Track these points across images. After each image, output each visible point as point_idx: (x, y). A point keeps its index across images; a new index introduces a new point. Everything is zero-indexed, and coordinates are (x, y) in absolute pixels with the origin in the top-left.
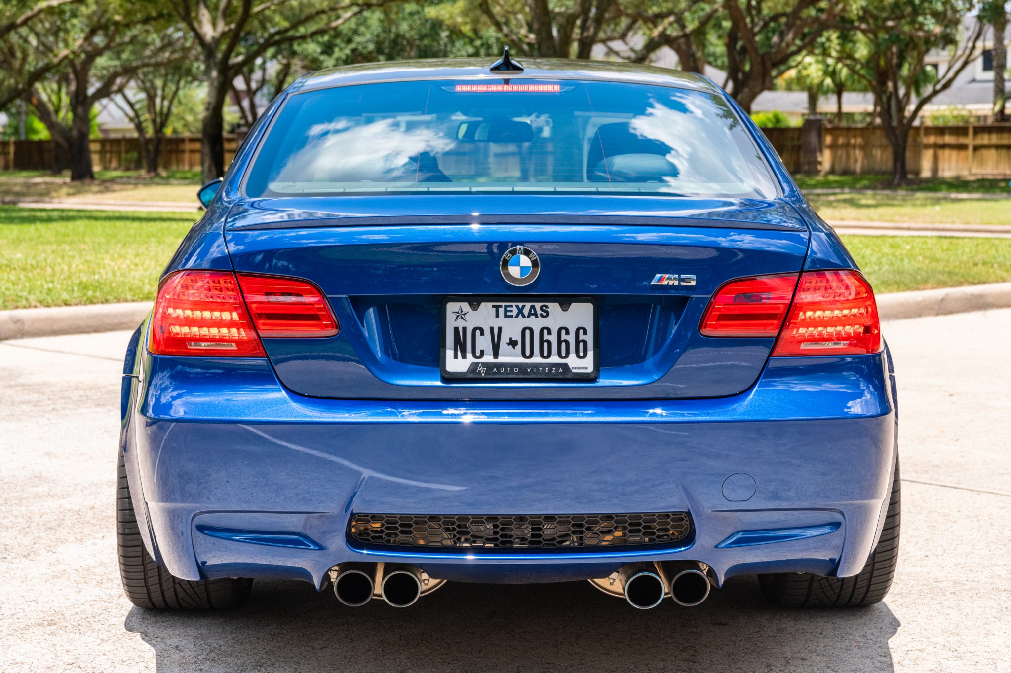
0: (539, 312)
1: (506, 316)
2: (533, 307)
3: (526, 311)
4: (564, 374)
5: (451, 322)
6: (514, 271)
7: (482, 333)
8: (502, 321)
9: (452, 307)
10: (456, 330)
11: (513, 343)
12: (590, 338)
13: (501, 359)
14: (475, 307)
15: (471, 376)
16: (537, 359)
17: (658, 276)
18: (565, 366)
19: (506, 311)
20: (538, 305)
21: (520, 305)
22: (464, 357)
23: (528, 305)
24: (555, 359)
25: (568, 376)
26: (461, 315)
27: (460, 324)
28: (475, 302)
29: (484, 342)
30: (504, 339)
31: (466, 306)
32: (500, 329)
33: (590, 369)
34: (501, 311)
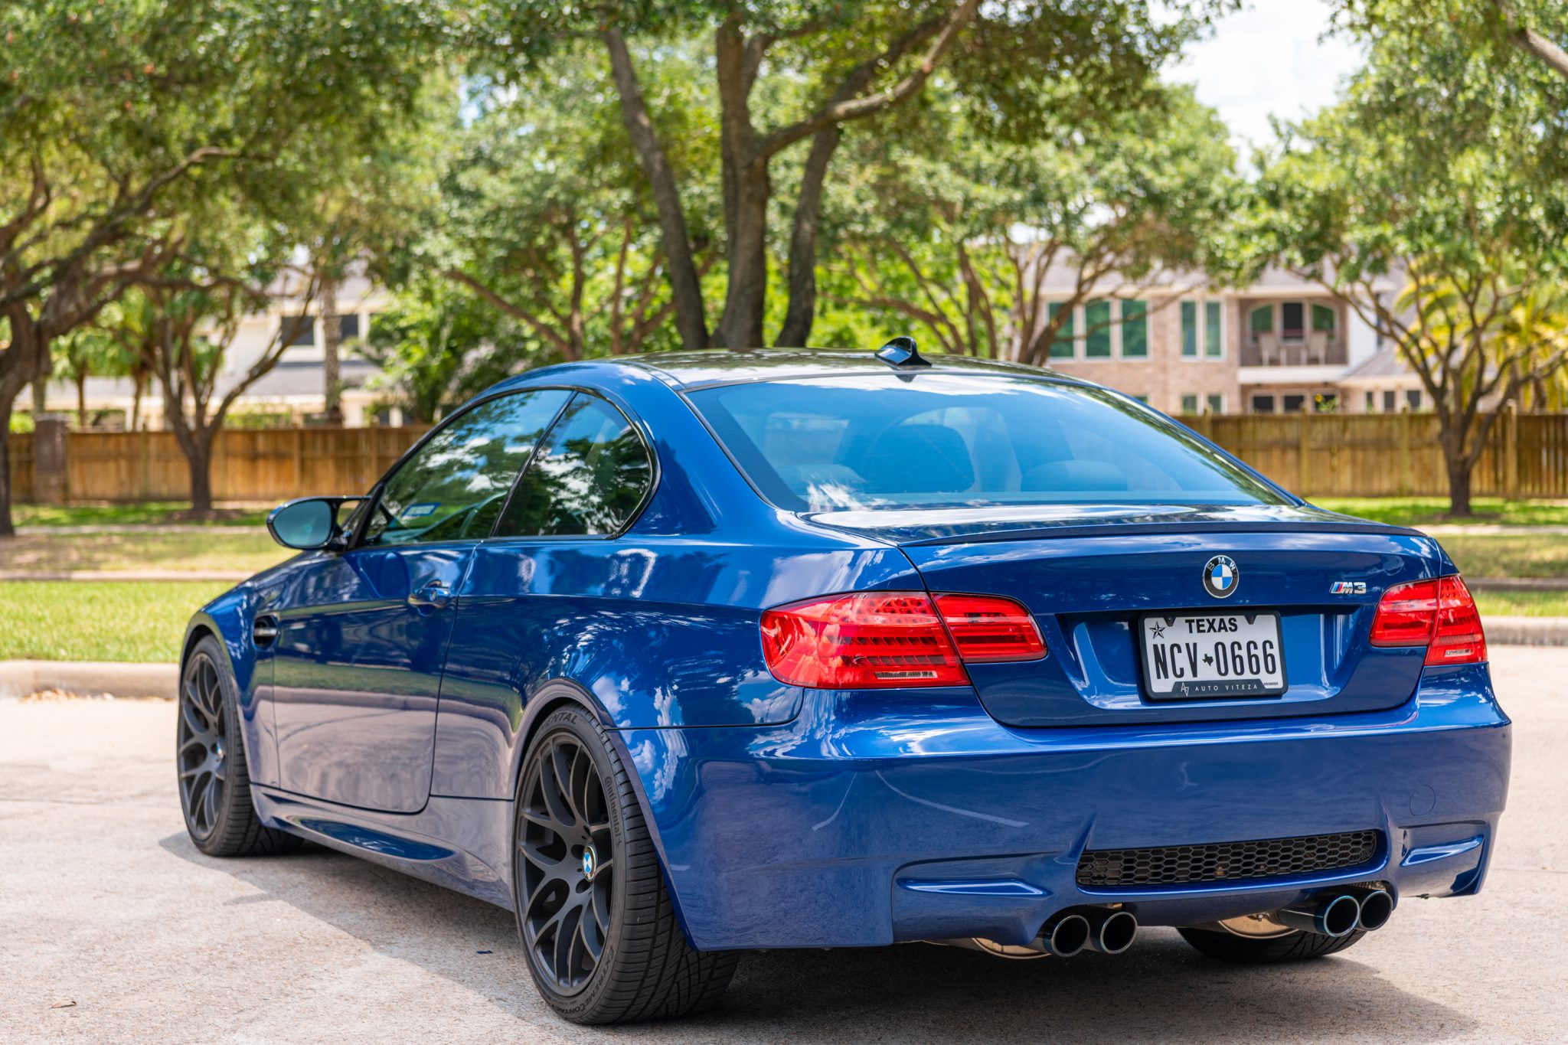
0: (1228, 626)
1: (1199, 631)
2: (1222, 621)
3: (1216, 625)
4: (1259, 692)
5: (1150, 641)
6: (1217, 582)
7: (1180, 651)
8: (1195, 637)
9: (1149, 623)
10: (1155, 647)
11: (1208, 660)
12: (1275, 652)
13: (1200, 678)
14: (1170, 623)
15: (1176, 696)
16: (1231, 676)
17: (1336, 584)
18: (1258, 682)
19: (1199, 626)
20: (1226, 619)
21: (1211, 618)
22: (1166, 676)
23: (1218, 619)
24: (1248, 675)
25: (1262, 693)
26: (1158, 631)
27: (1159, 641)
28: (1170, 615)
29: (1182, 660)
30: (1200, 657)
31: (1161, 622)
32: (1195, 645)
33: (1280, 685)
34: (1194, 625)
